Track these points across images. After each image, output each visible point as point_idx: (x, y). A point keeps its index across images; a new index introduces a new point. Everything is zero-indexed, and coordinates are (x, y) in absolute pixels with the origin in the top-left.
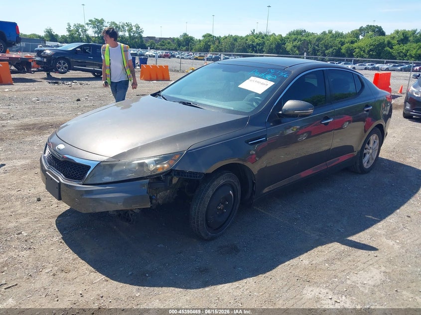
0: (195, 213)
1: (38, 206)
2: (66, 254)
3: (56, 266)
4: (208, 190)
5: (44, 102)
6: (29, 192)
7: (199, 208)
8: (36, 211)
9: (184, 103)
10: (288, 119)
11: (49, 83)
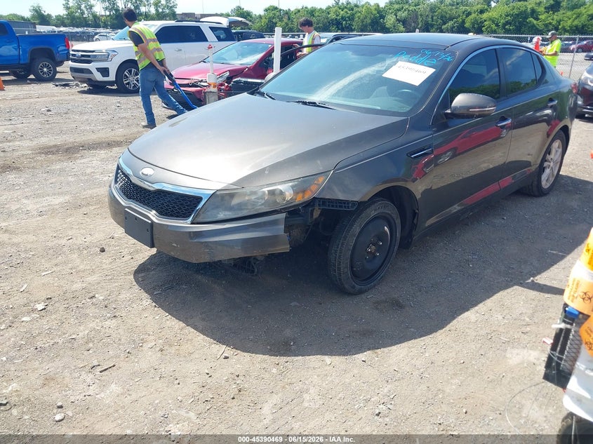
0: (336, 258)
1: (105, 260)
2: (168, 322)
3: (159, 338)
4: (353, 225)
5: (58, 114)
6: (85, 240)
7: (343, 251)
8: (104, 266)
9: (305, 103)
10: (458, 121)
11: (57, 86)
